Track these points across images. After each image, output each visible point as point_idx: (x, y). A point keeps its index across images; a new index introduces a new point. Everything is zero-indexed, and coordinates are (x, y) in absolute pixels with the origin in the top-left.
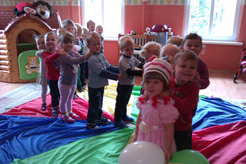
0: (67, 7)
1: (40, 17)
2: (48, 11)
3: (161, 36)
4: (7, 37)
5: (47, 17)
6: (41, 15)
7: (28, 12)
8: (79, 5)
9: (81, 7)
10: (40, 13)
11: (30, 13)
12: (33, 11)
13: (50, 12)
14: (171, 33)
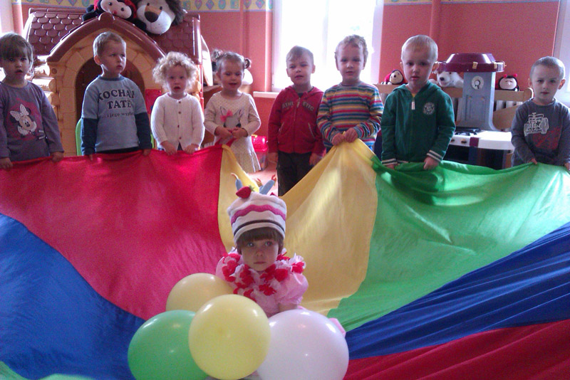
0: (238, 13)
1: (141, 26)
2: (167, 12)
3: (476, 88)
4: (53, 72)
5: (162, 27)
6: (147, 22)
7: (109, 11)
8: (267, 8)
9: (272, 14)
10: (144, 17)
11: (115, 14)
12: (123, 10)
13: (174, 17)
14: (509, 83)
